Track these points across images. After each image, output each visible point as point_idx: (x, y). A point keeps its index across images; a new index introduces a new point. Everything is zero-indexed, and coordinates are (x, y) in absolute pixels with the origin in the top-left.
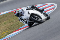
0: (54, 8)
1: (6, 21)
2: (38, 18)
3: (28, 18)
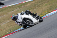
2: (29, 22)
3: (21, 22)
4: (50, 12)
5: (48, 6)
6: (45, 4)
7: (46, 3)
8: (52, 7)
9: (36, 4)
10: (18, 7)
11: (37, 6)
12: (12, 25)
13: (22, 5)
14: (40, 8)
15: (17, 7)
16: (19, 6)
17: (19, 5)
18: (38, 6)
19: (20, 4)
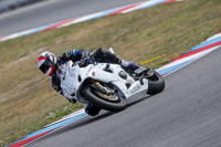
4: (167, 63)
5: (160, 38)
6: (145, 32)
7: (150, 25)
8: (172, 43)
9: (111, 30)
10: (41, 44)
11: (116, 40)
12: (18, 114)
13: (56, 36)
14: (127, 48)
15: (38, 42)
16: (45, 40)
17: (45, 36)
18: (119, 37)
19: (50, 33)
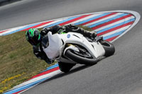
0: (133, 22)
1: (15, 51)
